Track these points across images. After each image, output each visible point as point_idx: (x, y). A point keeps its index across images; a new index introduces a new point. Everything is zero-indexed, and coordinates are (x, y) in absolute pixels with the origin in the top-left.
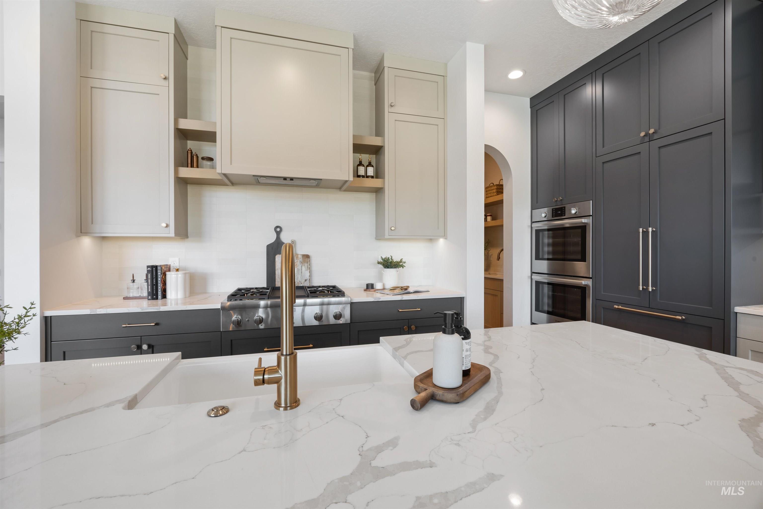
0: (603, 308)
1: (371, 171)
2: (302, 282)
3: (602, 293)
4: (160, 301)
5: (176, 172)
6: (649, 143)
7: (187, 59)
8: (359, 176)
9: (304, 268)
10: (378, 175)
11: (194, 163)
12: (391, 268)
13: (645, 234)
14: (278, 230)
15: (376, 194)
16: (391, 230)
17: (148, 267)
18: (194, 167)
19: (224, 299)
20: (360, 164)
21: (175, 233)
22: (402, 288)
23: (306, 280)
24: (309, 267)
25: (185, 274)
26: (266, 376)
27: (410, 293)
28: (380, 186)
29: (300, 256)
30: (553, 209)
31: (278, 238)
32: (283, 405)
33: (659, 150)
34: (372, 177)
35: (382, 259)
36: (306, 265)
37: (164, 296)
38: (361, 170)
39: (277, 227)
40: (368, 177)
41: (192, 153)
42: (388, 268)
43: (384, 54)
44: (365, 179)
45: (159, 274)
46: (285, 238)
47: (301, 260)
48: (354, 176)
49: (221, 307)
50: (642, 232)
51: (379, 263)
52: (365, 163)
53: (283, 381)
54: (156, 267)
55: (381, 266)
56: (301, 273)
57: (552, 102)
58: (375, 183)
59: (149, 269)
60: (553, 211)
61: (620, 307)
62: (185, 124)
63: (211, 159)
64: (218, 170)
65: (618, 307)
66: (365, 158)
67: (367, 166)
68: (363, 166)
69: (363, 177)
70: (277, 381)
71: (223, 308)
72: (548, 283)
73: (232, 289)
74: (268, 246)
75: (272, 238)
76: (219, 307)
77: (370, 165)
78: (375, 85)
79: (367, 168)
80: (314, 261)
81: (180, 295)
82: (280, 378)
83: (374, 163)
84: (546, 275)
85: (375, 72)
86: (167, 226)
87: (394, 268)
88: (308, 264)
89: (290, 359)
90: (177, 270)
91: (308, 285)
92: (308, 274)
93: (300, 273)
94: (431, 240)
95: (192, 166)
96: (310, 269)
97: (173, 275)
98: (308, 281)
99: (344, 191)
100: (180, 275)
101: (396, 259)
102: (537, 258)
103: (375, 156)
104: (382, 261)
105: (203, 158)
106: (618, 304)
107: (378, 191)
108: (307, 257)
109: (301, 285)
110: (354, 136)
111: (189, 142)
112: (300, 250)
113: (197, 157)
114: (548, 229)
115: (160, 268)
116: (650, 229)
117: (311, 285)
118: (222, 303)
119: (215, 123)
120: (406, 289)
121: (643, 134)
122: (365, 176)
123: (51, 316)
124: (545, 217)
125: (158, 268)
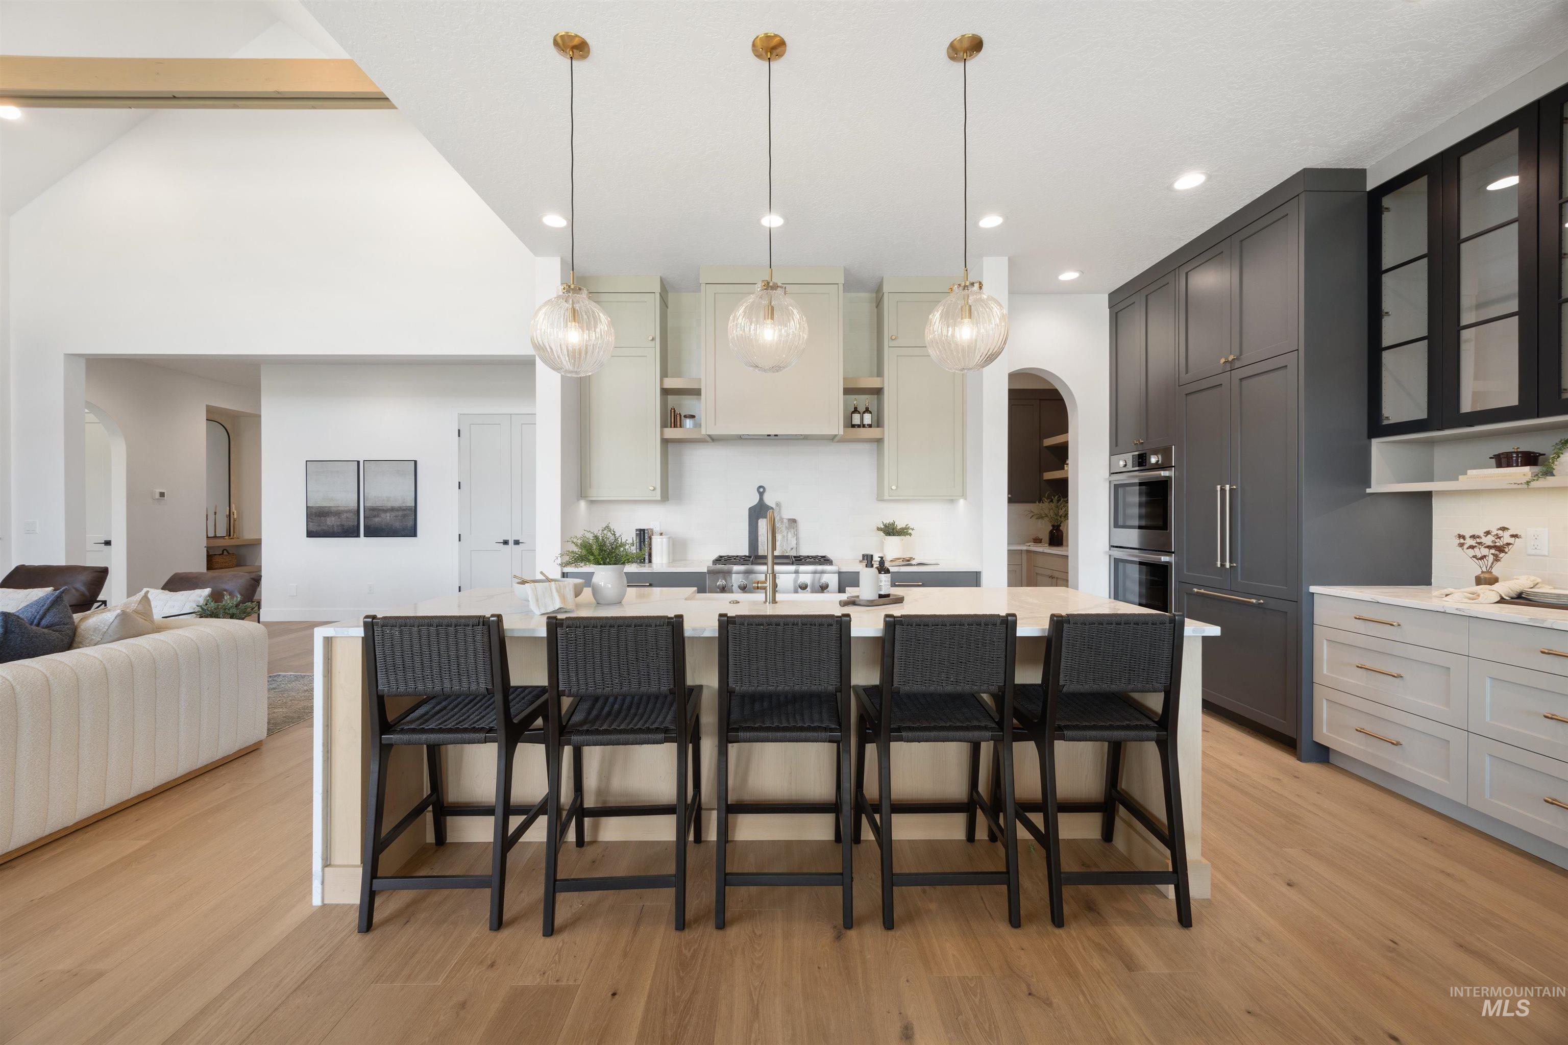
0: (1187, 593)
1: (867, 419)
2: (788, 551)
3: (1185, 572)
4: (647, 565)
5: (662, 433)
6: (1231, 373)
7: (667, 307)
8: (853, 426)
9: (790, 535)
10: (878, 423)
11: (677, 421)
12: (894, 535)
13: (1223, 491)
14: (761, 491)
15: (877, 444)
16: (892, 489)
17: (637, 530)
18: (677, 427)
19: (710, 564)
20: (856, 411)
21: (661, 497)
22: (904, 560)
23: (792, 549)
24: (796, 533)
25: (669, 538)
26: (759, 585)
27: (912, 565)
28: (879, 437)
29: (785, 521)
30: (1133, 455)
31: (761, 499)
32: (768, 601)
33: (1241, 384)
34: (870, 426)
35: (884, 525)
36: (792, 531)
37: (650, 561)
38: (856, 419)
39: (760, 487)
40: (864, 426)
41: (675, 411)
42: (890, 535)
43: (882, 279)
44: (862, 429)
45: (646, 537)
46: (769, 500)
47: (787, 525)
48: (845, 426)
49: (708, 570)
50: (1221, 491)
51: (878, 529)
52: (862, 409)
53: (768, 588)
54: (644, 530)
55: (882, 533)
56: (787, 539)
57: (1132, 304)
58: (874, 433)
59: (637, 532)
60: (1133, 458)
61: (1202, 591)
62: (670, 383)
63: (693, 417)
64: (703, 432)
65: (1198, 590)
66: (863, 401)
67: (864, 413)
68: (859, 413)
69: (859, 426)
70: (765, 588)
71: (710, 572)
72: (1139, 562)
73: (715, 556)
74: (750, 509)
75: (755, 500)
76: (706, 571)
77: (867, 410)
78: (877, 307)
79: (864, 415)
80: (802, 526)
81: (665, 560)
82: (767, 587)
83: (873, 408)
84: (1137, 551)
85: (877, 291)
86: (654, 489)
87: (898, 535)
88: (795, 530)
89: (772, 576)
90: (661, 534)
91: (795, 555)
92: (795, 542)
93: (786, 541)
94: (952, 501)
95: (675, 426)
96: (796, 535)
97: (658, 539)
98: (794, 550)
99: (837, 442)
100: (664, 539)
101: (900, 525)
102: (1116, 525)
103: (876, 396)
104: (883, 527)
105: (685, 416)
106: (1200, 586)
107: (879, 441)
108: (793, 521)
109: (787, 554)
110: (844, 379)
111: (669, 396)
112: (787, 514)
113: (680, 416)
114: (1140, 483)
115: (647, 531)
116: (1228, 487)
117: (798, 555)
118: (708, 567)
119: (700, 379)
120: (909, 561)
121: (1223, 360)
122: (862, 426)
123: (567, 573)
124: (1125, 466)
125: (646, 531)
